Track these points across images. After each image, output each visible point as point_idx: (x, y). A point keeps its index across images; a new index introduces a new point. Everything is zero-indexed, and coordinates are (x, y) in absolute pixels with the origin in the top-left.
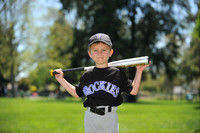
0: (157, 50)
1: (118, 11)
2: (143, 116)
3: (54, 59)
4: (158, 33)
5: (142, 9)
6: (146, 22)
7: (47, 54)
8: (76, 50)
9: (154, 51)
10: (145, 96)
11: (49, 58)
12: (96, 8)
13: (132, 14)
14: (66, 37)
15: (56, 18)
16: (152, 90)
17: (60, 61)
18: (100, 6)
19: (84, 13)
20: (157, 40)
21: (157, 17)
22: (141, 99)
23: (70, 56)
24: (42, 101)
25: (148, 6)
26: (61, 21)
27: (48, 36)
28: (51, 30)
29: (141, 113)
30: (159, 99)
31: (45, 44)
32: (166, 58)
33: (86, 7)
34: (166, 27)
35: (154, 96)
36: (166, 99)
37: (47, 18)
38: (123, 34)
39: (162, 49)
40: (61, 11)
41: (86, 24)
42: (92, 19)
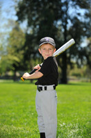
0: (81, 48)
1: (55, 22)
2: (71, 93)
3: (12, 54)
4: (82, 37)
5: (72, 21)
6: (74, 29)
7: (7, 51)
8: (27, 48)
9: (79, 49)
10: (73, 79)
11: (9, 53)
12: (40, 20)
13: (64, 24)
14: (20, 40)
15: (14, 26)
16: (78, 75)
17: (16, 56)
18: (43, 18)
19: (33, 23)
20: (82, 42)
21: (82, 26)
22: (71, 82)
23: (22, 52)
24: (4, 83)
25: (76, 18)
26: (17, 29)
27: (8, 39)
28: (10, 34)
29: (70, 91)
30: (83, 82)
31: (6, 44)
32: (87, 54)
33: (34, 19)
34: (87, 33)
35: (79, 79)
36: (87, 82)
37: (7, 26)
38: (59, 37)
39: (85, 48)
40: (17, 21)
41: (34, 30)
42: (38, 27)
